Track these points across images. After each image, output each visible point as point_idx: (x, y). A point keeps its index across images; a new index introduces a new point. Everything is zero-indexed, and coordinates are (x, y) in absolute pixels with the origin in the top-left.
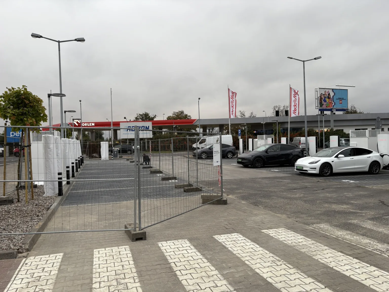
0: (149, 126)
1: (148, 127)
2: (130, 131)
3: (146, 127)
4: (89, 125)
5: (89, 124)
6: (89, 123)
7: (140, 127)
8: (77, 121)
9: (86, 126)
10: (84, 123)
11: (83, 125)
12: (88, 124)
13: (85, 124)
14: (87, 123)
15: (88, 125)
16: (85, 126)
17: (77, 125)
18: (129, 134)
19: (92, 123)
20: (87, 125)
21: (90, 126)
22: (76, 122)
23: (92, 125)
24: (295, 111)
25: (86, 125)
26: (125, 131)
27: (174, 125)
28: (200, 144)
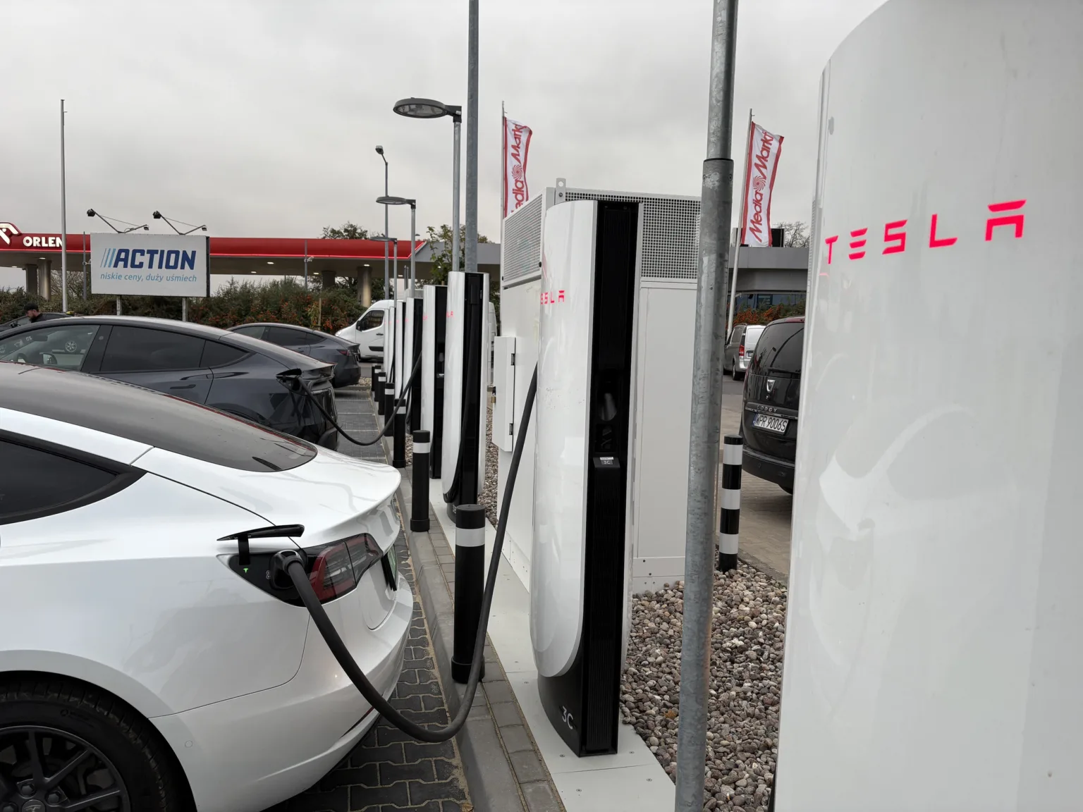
0: (194, 253)
1: (190, 257)
2: (125, 266)
3: (185, 253)
4: (46, 245)
5: (47, 242)
6: (47, 236)
7: (162, 252)
8: (7, 229)
9: (37, 247)
10: (32, 236)
11: (28, 241)
12: (44, 239)
13: (35, 238)
14: (40, 236)
15: (44, 245)
16: (35, 245)
17: (7, 240)
18: (123, 278)
19: (55, 236)
20: (41, 243)
21: (48, 248)
22: (5, 230)
23: (58, 246)
24: (757, 225)
25: (36, 243)
26: (109, 266)
27: (308, 257)
28: (361, 330)
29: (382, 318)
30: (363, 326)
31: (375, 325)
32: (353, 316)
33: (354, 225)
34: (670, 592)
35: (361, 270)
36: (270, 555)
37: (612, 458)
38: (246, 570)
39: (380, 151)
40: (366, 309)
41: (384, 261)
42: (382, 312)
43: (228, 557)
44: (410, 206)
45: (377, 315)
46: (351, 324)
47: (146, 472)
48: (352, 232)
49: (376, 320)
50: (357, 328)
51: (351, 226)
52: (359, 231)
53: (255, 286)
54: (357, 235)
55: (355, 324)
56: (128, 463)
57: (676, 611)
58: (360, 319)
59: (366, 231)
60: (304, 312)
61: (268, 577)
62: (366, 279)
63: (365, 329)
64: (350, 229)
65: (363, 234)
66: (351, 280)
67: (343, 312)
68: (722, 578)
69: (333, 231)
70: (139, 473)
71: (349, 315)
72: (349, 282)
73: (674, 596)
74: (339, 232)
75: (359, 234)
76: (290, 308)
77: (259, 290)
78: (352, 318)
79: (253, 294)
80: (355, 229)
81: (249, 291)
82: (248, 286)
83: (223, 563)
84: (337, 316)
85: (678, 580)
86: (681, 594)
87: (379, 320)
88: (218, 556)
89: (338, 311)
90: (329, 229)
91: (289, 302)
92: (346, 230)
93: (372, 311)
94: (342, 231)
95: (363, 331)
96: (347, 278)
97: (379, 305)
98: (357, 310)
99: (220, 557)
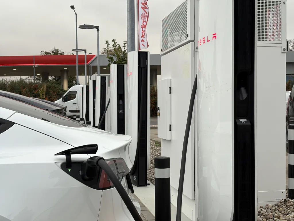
27: (35, 65)
28: (64, 102)
29: (76, 95)
30: (66, 100)
31: (72, 98)
32: (60, 95)
33: (57, 49)
34: (264, 210)
35: (63, 71)
36: (81, 163)
37: (246, 120)
38: (69, 170)
39: (73, 7)
40: (66, 91)
41: (76, 66)
42: (76, 92)
43: (60, 164)
44: (96, 29)
45: (73, 93)
46: (59, 99)
47: (15, 123)
48: (56, 52)
49: (72, 96)
50: (62, 101)
51: (56, 50)
52: (60, 52)
53: (7, 81)
54: (59, 54)
55: (62, 98)
56: (5, 119)
57: (269, 218)
58: (64, 96)
59: (64, 52)
60: (33, 93)
61: (81, 174)
62: (65, 76)
63: (67, 101)
64: (55, 51)
65: (62, 54)
66: (56, 78)
67: (54, 93)
68: (291, 202)
69: (46, 53)
70: (11, 124)
71: (58, 95)
72: (55, 79)
73: (266, 212)
74: (49, 53)
75: (60, 54)
76: (26, 92)
77: (10, 83)
78: (59, 96)
79: (6, 85)
80: (58, 51)
81: (4, 84)
82: (4, 81)
83: (58, 166)
84: (52, 95)
85: (268, 204)
86: (270, 210)
87: (74, 96)
88: (55, 163)
89: (52, 92)
90: (44, 52)
91: (26, 89)
92: (53, 52)
93: (70, 92)
94: (51, 53)
95: (66, 102)
96: (54, 77)
97: (73, 88)
98: (62, 92)
99: (57, 163)
